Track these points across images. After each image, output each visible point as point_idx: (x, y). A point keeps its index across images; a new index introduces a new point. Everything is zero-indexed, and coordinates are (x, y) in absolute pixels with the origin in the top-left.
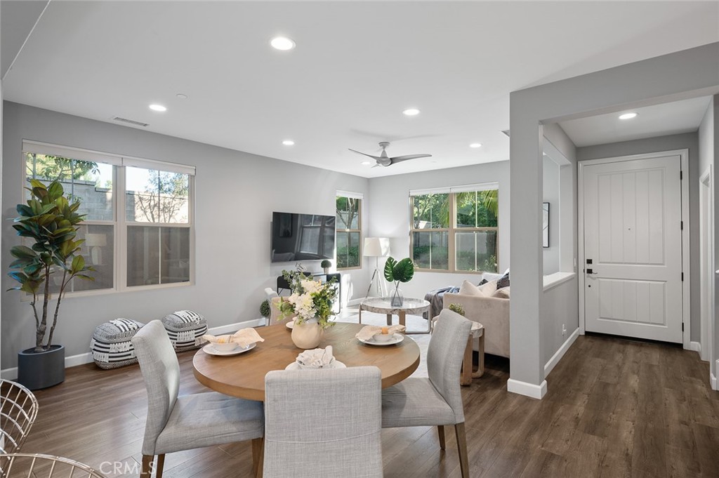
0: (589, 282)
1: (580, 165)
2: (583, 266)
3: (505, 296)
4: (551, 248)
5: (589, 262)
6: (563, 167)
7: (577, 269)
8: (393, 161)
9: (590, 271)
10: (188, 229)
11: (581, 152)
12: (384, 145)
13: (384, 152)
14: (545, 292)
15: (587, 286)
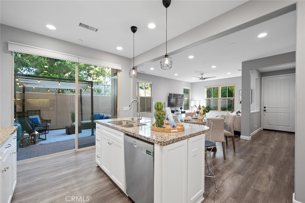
0: (264, 113)
1: (262, 78)
2: (263, 109)
3: (239, 115)
4: (252, 103)
5: (265, 108)
6: (256, 79)
7: (261, 110)
8: (204, 79)
9: (265, 110)
10: (151, 98)
11: (262, 74)
12: (202, 74)
13: (202, 76)
14: (251, 114)
15: (264, 115)
